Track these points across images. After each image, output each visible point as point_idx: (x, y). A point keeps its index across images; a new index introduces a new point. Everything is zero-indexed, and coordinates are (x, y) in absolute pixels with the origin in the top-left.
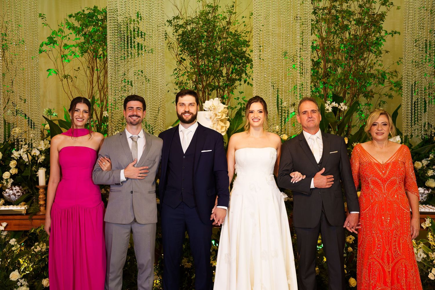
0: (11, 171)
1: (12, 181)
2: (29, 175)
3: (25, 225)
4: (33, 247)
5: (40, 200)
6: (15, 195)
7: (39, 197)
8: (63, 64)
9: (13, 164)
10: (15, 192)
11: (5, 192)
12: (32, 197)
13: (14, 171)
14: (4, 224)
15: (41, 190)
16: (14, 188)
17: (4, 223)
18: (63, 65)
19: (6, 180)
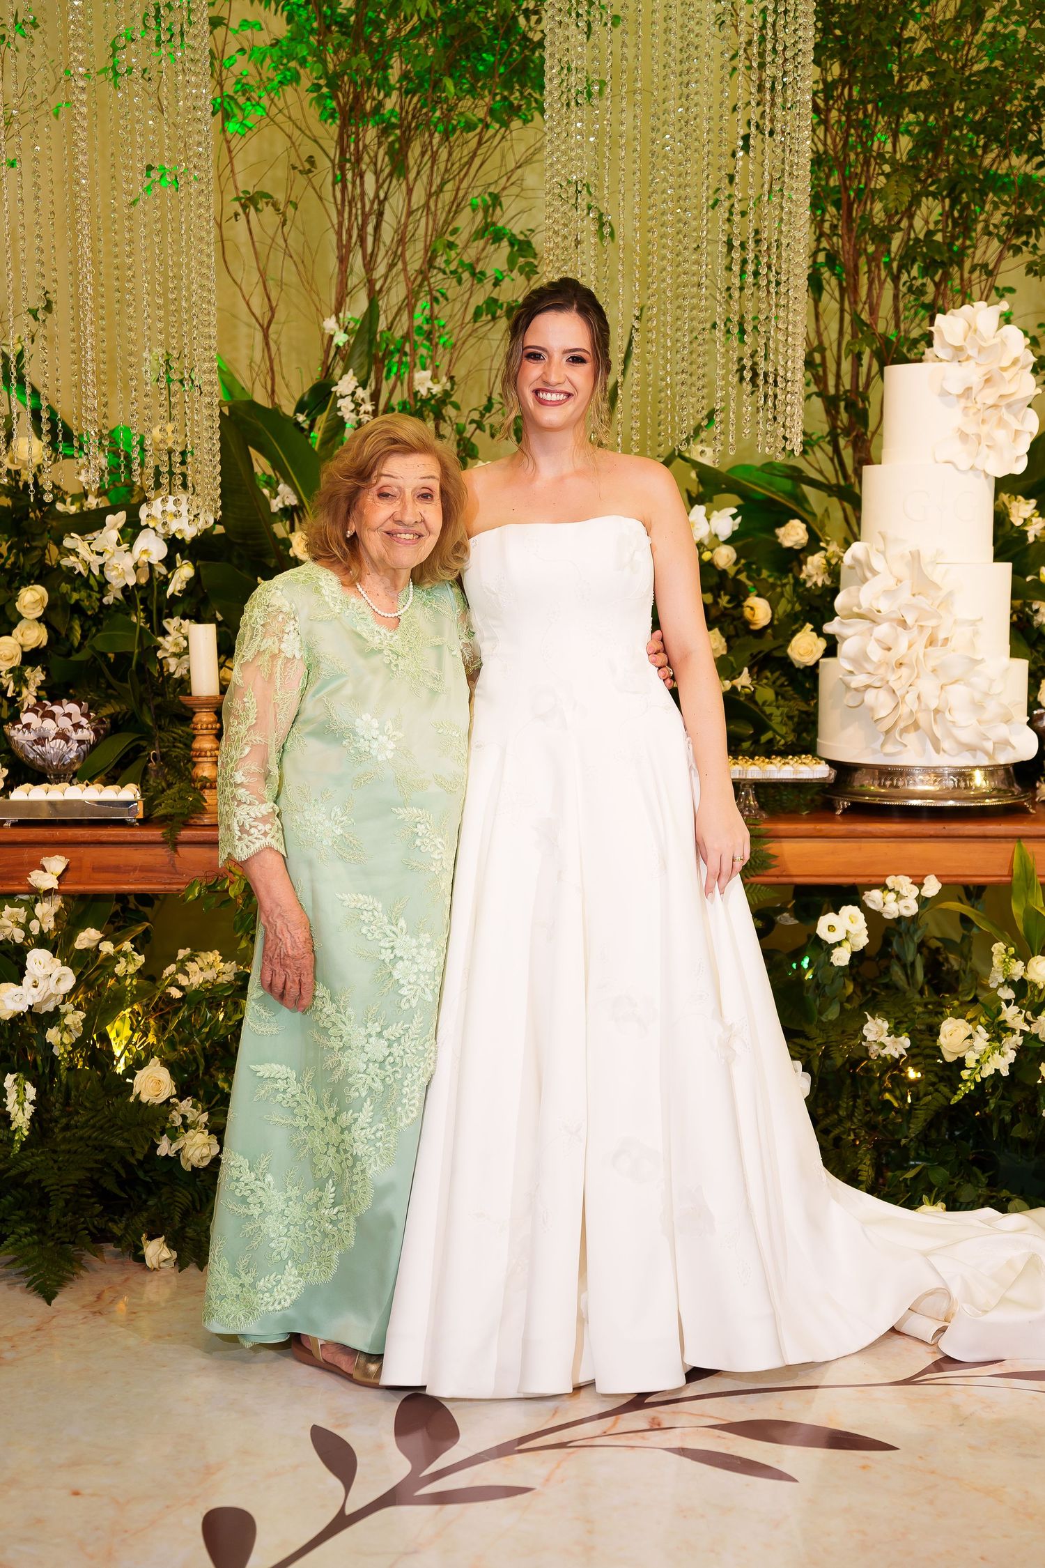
0: (16, 632)
1: (36, 676)
2: (136, 651)
3: (145, 869)
4: (172, 968)
5: (200, 759)
6: (67, 739)
7: (196, 745)
8: (228, 142)
9: (32, 599)
10: (66, 723)
11: (20, 726)
12: (144, 749)
13: (32, 635)
14: (56, 864)
15: (204, 718)
16: (56, 709)
17: (57, 857)
18: (229, 148)
19: (11, 671)
